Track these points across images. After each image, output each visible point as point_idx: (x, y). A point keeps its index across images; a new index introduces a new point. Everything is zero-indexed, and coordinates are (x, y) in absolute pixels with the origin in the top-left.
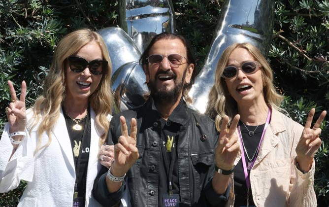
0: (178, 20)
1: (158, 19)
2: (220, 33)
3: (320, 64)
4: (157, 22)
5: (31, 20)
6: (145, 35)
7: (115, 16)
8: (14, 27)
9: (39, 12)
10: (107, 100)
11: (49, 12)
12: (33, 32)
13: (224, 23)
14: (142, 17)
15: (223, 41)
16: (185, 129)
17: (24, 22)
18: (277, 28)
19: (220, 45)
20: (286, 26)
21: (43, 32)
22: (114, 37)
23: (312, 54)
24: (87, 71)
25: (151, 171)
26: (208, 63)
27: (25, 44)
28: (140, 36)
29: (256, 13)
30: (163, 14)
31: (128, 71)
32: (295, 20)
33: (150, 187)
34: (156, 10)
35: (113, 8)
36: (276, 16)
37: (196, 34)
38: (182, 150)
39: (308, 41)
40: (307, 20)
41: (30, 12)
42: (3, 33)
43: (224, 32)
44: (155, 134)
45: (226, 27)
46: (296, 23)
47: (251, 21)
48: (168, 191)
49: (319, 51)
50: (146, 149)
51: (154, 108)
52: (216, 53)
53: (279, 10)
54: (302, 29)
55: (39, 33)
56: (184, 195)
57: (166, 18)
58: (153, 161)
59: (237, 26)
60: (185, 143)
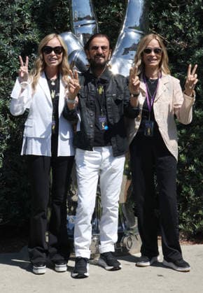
0: (100, 26)
1: (90, 26)
2: (122, 31)
3: (174, 44)
4: (90, 28)
5: (26, 30)
6: (84, 34)
7: (68, 26)
8: (17, 34)
9: (30, 26)
10: (66, 68)
11: (35, 25)
12: (27, 36)
13: (124, 26)
14: (82, 25)
15: (124, 36)
16: (108, 82)
17: (23, 31)
18: (151, 27)
19: (122, 38)
20: (156, 26)
21: (32, 36)
22: (68, 37)
23: (170, 39)
24: (53, 53)
25: (91, 104)
26: (117, 47)
27: (24, 43)
28: (81, 36)
29: (140, 20)
30: (93, 24)
31: (76, 54)
32: (160, 22)
33: (91, 112)
34: (89, 22)
35: (67, 22)
36: (150, 21)
37: (110, 32)
38: (108, 93)
39: (167, 33)
40: (166, 22)
41: (25, 26)
42: (12, 37)
43: (125, 31)
44: (93, 86)
45: (125, 29)
46: (161, 24)
47: (138, 24)
48: (101, 114)
49: (173, 38)
50: (88, 93)
51: (91, 72)
52: (121, 42)
53: (152, 18)
54: (164, 27)
55: (31, 37)
56: (109, 116)
57: (94, 25)
58: (92, 98)
59: (131, 28)
60: (109, 89)
